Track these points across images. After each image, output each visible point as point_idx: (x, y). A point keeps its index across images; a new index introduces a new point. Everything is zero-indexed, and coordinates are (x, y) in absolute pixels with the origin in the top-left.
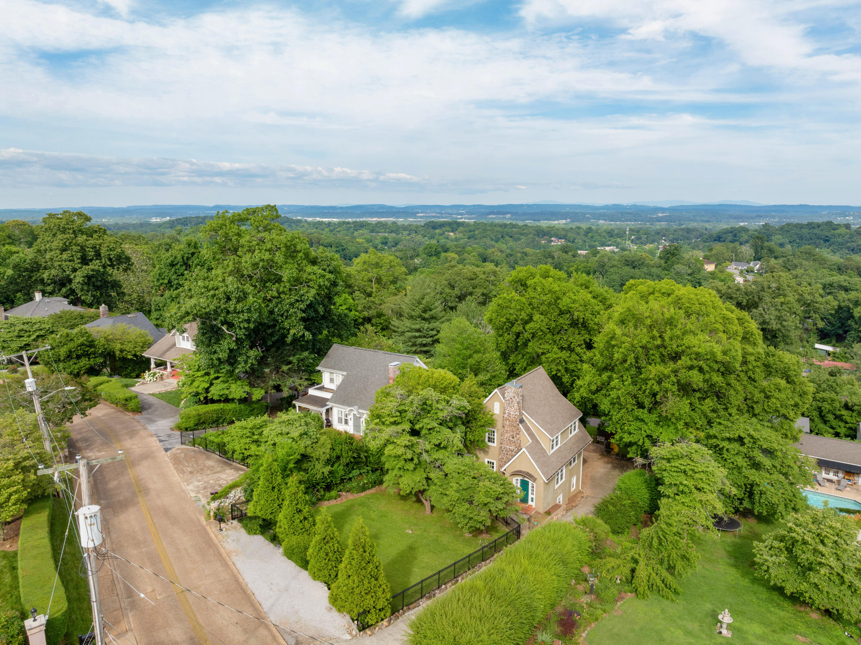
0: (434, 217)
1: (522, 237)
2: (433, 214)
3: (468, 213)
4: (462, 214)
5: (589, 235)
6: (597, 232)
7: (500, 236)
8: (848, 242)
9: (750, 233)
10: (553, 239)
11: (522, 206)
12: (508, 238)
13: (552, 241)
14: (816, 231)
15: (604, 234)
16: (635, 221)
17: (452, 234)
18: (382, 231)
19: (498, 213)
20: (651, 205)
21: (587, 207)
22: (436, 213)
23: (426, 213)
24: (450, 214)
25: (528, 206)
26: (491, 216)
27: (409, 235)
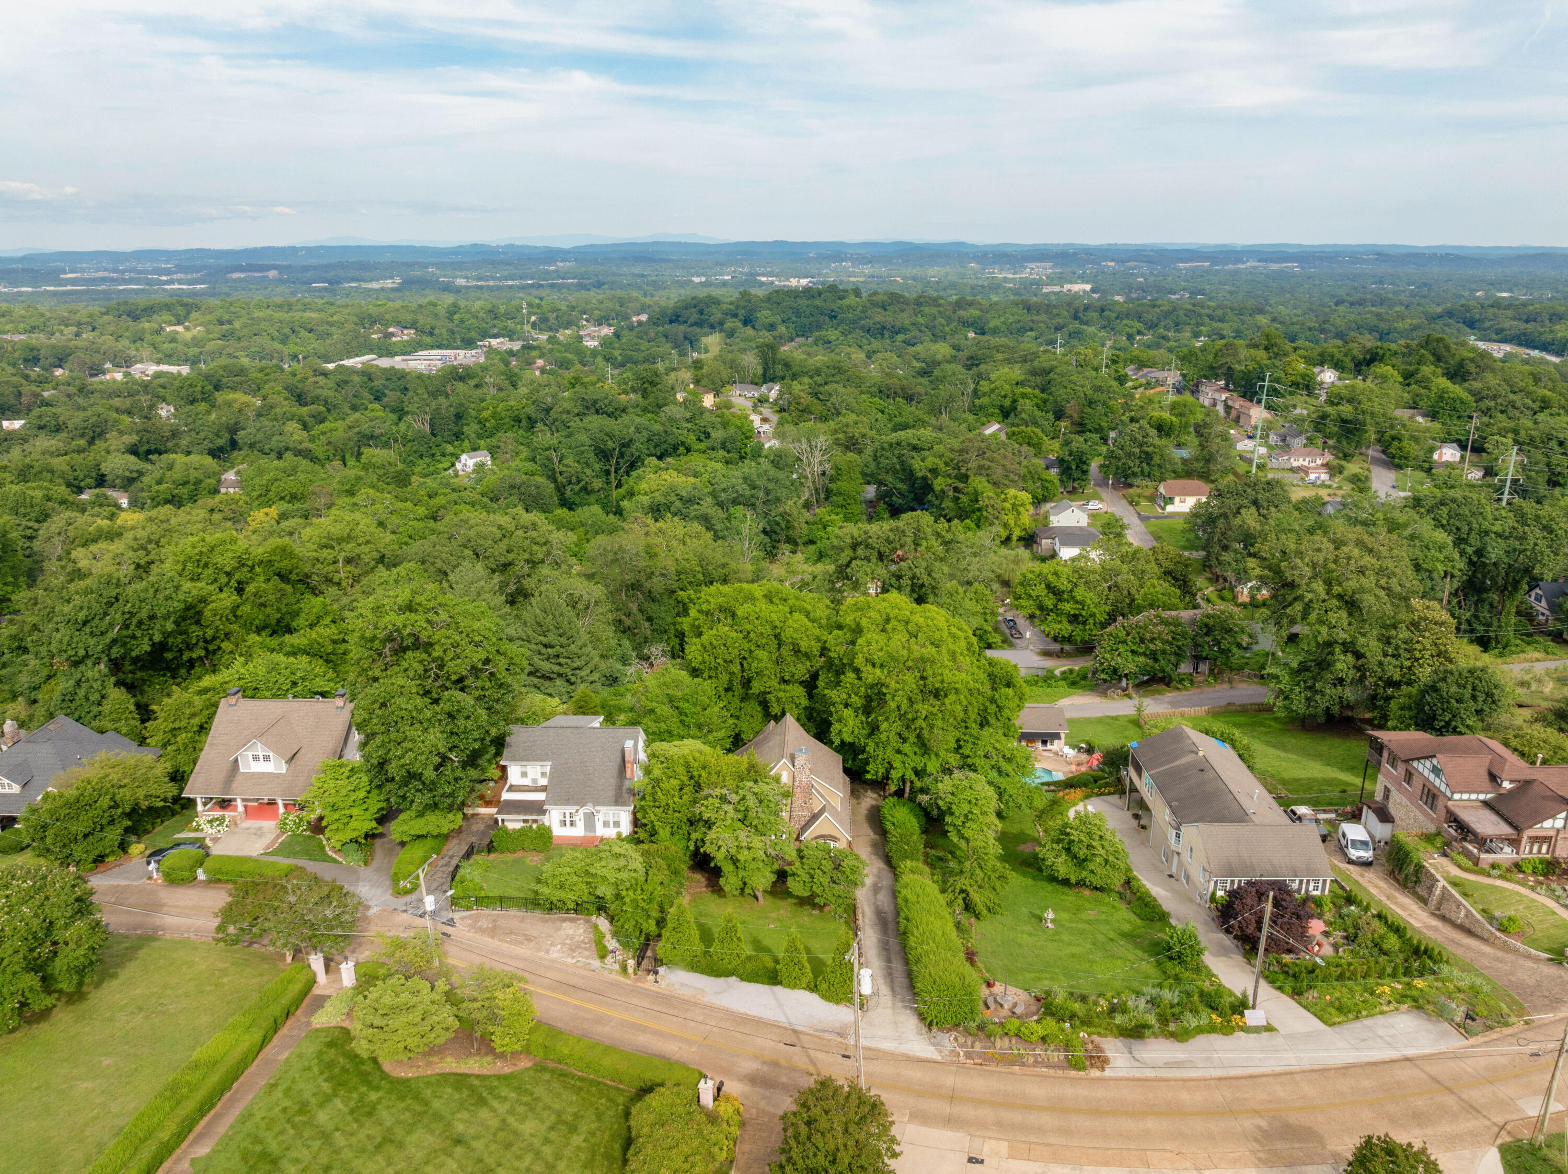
0: (103, 280)
1: (333, 329)
2: (101, 274)
3: (181, 269)
4: (167, 272)
5: (456, 317)
6: (469, 312)
7: (287, 330)
8: (861, 319)
9: (725, 307)
10: (391, 330)
11: (293, 250)
12: (304, 334)
13: (392, 334)
14: (818, 302)
15: (481, 315)
16: (521, 278)
17: (180, 329)
18: (8, 327)
19: (250, 268)
20: (540, 244)
21: (424, 250)
22: (106, 270)
23: (83, 271)
24: (140, 272)
25: (310, 250)
26: (236, 275)
27: (78, 335)
